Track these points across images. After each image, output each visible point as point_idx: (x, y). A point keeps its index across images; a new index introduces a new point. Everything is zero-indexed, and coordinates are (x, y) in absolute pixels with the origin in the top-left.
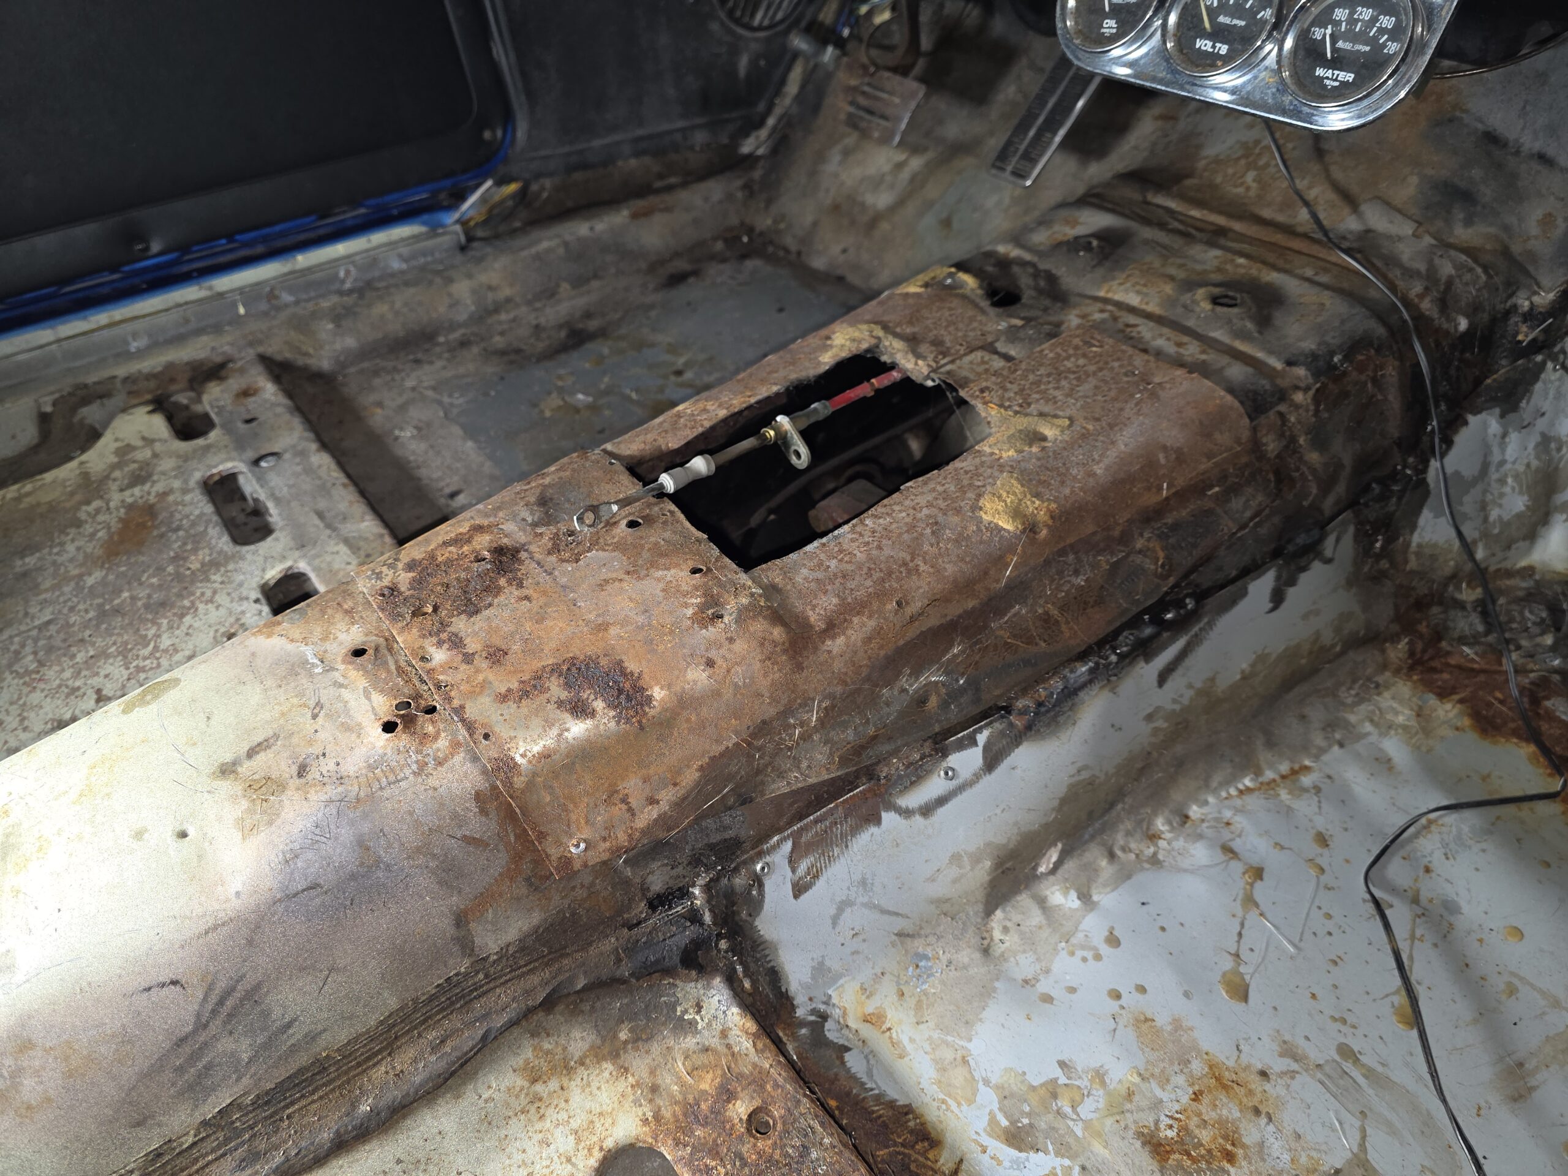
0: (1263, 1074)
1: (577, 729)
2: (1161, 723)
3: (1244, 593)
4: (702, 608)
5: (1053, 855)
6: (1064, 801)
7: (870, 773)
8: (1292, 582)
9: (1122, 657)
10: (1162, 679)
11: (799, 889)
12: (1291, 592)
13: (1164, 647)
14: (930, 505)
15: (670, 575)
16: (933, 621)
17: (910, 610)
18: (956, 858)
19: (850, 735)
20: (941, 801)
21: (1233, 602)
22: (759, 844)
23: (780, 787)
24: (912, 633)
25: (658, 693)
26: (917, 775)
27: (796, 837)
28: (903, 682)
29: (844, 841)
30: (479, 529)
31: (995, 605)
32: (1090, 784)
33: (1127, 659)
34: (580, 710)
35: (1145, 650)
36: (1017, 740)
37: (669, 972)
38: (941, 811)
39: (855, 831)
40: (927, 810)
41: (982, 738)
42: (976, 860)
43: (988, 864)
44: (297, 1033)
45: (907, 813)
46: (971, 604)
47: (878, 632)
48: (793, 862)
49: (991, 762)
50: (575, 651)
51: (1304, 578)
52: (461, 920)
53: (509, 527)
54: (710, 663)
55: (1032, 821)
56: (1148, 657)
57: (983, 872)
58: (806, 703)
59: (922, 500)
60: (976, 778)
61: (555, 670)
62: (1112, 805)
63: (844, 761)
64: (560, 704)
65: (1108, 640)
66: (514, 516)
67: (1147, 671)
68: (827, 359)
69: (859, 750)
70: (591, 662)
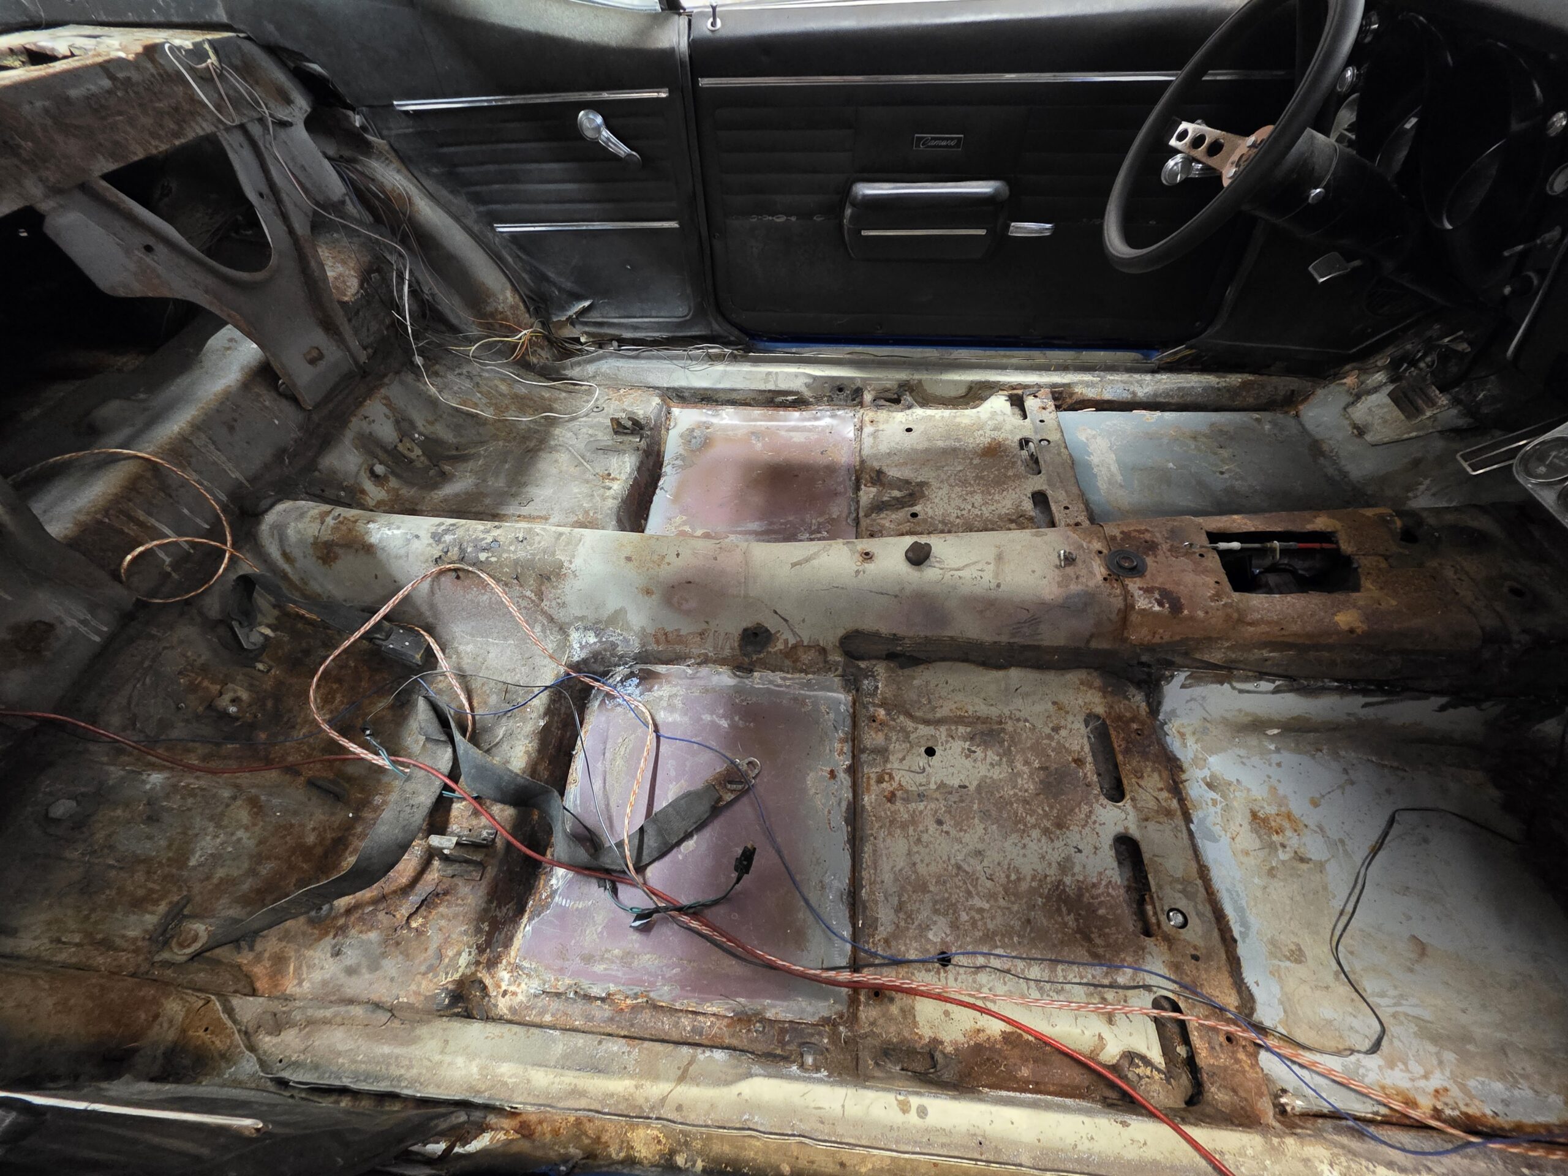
0: (1306, 826)
1: (1157, 608)
2: (1353, 719)
3: (1427, 698)
4: (1214, 595)
5: (1276, 731)
6: (1293, 718)
7: (1230, 669)
8: (1455, 707)
9: (1353, 689)
10: (1365, 705)
11: (1183, 686)
12: (1451, 711)
13: (1374, 696)
14: (1316, 604)
15: (1207, 579)
16: (1291, 640)
17: (1283, 632)
18: (1240, 711)
19: (1234, 656)
20: (1248, 692)
21: (1419, 699)
22: (1179, 667)
23: (1198, 656)
24: (1281, 639)
25: (1186, 612)
26: (1246, 679)
27: (1192, 673)
28: (1264, 652)
29: (1207, 683)
30: (1147, 530)
31: (1317, 647)
32: (1308, 720)
33: (1356, 692)
34: (1161, 604)
35: (1365, 692)
36: (1290, 691)
37: (1132, 682)
38: (1246, 695)
39: (1212, 682)
40: (1241, 691)
41: (1278, 683)
42: (1247, 714)
43: (1250, 718)
44: (1039, 637)
45: (1234, 688)
46: (1307, 642)
47: (1268, 633)
48: (1186, 678)
49: (1276, 691)
50: (1166, 587)
51: (1462, 710)
52: (1092, 636)
53: (1158, 535)
54: (1207, 613)
55: (1276, 717)
56: (1364, 695)
57: (1247, 720)
58: (1227, 640)
59: (1314, 601)
60: (1266, 693)
61: (1159, 589)
62: (1310, 731)
63: (1225, 662)
64: (1156, 599)
65: (1353, 682)
66: (1161, 532)
67: (1361, 700)
68: (1310, 527)
69: (1233, 661)
70: (1171, 593)
